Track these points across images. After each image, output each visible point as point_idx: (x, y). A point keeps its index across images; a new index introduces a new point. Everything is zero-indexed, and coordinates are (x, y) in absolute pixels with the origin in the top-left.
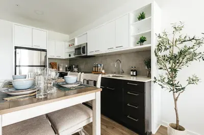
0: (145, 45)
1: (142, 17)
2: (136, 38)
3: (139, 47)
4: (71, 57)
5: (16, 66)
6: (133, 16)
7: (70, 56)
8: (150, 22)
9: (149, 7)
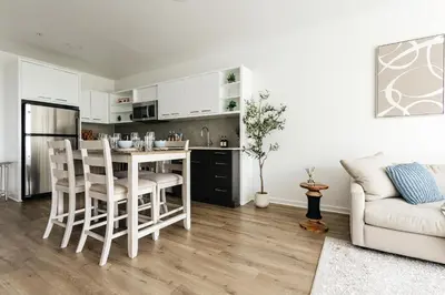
0: (235, 112)
1: (232, 79)
2: (226, 101)
3: (229, 112)
4: (122, 122)
5: (24, 135)
6: (222, 76)
7: (119, 119)
8: (239, 86)
9: (238, 70)
